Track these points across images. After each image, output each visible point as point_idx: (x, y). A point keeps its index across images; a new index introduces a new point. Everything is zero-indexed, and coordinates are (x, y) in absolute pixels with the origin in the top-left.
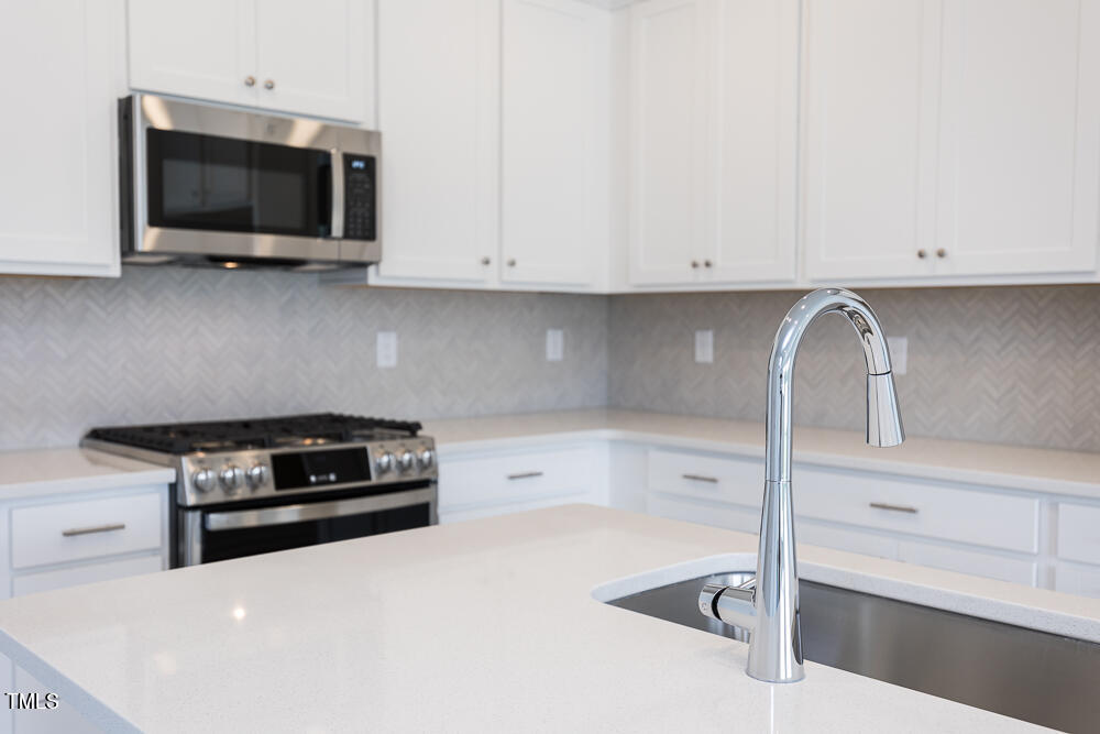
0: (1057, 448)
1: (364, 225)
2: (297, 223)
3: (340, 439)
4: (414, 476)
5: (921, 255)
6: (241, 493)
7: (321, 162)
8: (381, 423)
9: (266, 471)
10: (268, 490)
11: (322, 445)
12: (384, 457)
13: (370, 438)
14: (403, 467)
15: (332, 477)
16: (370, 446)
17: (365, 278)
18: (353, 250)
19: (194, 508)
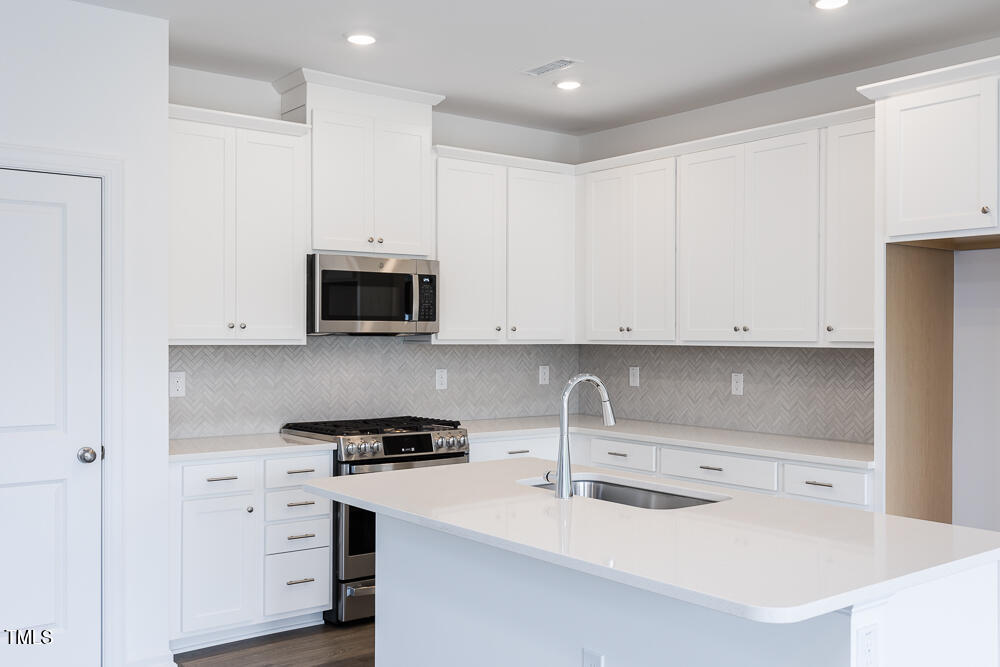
0: (818, 438)
1: (429, 313)
2: (394, 313)
3: (417, 430)
4: (455, 450)
5: (736, 329)
6: (369, 456)
7: (406, 280)
8: (438, 422)
9: (381, 445)
10: (381, 455)
11: (405, 433)
12: (439, 439)
13: (432, 429)
14: (450, 446)
15: (413, 449)
16: (432, 433)
17: (430, 341)
18: (422, 326)
19: (346, 462)
